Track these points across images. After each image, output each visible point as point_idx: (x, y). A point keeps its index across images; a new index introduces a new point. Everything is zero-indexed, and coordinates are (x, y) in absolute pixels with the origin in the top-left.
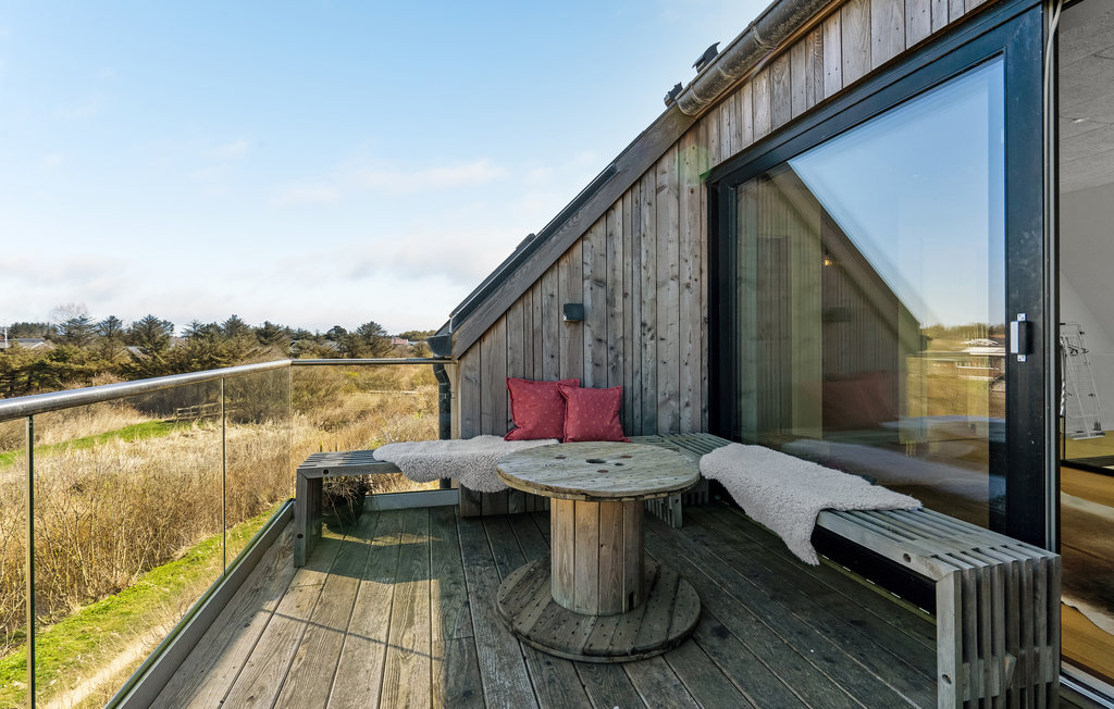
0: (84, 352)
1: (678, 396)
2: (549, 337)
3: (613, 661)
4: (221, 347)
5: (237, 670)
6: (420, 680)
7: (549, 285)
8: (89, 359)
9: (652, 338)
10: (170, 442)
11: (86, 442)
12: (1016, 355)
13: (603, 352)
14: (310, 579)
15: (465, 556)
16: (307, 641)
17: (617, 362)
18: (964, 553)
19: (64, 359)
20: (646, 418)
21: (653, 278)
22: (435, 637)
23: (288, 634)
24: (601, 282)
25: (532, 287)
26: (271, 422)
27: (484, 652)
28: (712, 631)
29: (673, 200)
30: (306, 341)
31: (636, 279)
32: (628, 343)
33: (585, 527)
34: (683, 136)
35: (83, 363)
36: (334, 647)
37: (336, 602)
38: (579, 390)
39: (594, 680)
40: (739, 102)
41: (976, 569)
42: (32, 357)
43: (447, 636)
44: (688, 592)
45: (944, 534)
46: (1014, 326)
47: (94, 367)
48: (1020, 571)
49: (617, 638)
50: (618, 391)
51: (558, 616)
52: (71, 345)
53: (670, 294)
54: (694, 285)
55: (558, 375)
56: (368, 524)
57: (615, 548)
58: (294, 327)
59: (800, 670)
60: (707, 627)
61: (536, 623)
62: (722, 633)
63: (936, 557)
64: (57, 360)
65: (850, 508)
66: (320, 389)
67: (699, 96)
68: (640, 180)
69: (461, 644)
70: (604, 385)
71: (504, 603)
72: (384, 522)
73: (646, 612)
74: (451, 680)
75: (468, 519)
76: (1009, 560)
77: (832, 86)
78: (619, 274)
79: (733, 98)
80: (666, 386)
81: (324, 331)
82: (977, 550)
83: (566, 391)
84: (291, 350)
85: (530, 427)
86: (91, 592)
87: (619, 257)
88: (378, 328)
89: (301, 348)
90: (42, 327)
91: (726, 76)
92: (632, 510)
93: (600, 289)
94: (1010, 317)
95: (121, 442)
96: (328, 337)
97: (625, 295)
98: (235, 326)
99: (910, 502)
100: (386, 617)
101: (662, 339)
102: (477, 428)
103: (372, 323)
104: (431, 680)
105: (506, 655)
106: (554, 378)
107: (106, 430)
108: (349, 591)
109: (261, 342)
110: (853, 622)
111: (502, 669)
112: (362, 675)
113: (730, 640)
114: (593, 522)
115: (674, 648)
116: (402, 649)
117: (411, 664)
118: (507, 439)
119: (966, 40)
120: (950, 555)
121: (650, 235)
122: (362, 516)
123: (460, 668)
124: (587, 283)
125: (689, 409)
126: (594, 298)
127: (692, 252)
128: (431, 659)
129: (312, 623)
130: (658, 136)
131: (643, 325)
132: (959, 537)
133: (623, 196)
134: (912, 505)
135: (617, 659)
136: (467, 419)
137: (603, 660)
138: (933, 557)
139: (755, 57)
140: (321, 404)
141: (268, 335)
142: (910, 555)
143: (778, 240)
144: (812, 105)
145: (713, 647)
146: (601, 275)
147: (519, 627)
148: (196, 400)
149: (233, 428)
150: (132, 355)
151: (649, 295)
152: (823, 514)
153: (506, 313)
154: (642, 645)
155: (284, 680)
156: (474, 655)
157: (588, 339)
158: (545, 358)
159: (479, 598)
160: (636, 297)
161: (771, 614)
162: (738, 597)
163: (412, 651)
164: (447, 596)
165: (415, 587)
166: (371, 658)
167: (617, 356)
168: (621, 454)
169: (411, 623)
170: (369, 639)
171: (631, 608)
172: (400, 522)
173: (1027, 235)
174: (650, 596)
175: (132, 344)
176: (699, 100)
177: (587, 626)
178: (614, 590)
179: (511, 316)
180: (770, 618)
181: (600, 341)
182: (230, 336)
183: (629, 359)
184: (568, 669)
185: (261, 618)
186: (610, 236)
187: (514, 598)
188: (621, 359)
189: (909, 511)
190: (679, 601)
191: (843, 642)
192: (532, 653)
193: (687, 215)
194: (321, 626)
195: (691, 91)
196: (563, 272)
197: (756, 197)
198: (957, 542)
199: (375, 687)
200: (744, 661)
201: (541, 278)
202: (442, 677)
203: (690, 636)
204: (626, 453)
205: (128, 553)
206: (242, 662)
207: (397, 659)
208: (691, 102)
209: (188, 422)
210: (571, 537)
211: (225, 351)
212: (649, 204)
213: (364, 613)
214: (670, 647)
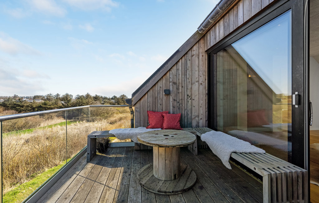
0: (51, 103)
1: (198, 116)
2: (160, 99)
3: (167, 194)
4: (84, 101)
5: (64, 190)
6: (111, 195)
7: (160, 84)
8: (52, 105)
9: (190, 99)
10: (71, 127)
11: (50, 126)
12: (295, 105)
13: (176, 103)
14: (90, 165)
15: (133, 161)
16: (84, 183)
17: (180, 106)
18: (274, 168)
19: (46, 105)
20: (189, 123)
21: (191, 82)
22: (119, 184)
23: (80, 181)
24: (175, 83)
25: (155, 85)
26: (97, 122)
27: (131, 189)
28: (198, 187)
29: (197, 58)
30: (106, 100)
31: (186, 82)
32: (183, 101)
33: (161, 155)
34: (200, 40)
35: (50, 106)
36: (91, 185)
37: (95, 172)
38: (168, 115)
39: (160, 200)
40: (215, 29)
41: (276, 174)
42: (38, 104)
43: (122, 183)
44: (194, 175)
45: (269, 162)
46: (294, 96)
47: (53, 107)
48: (292, 175)
49: (169, 187)
50: (180, 115)
51: (154, 180)
52: (47, 101)
53: (196, 87)
54: (203, 84)
55: (162, 110)
56: (109, 151)
57: (170, 161)
58: (103, 96)
59: (223, 201)
60: (197, 186)
61: (147, 182)
62: (202, 188)
63: (264, 169)
64: (44, 105)
65: (241, 152)
66: (109, 113)
67: (204, 27)
68: (187, 53)
69: (125, 186)
70: (176, 113)
71: (139, 175)
72: (114, 150)
73: (179, 180)
74: (120, 196)
75: (137, 150)
76: (288, 171)
77: (241, 22)
78: (180, 81)
79: (214, 28)
80: (195, 113)
81: (111, 97)
82: (278, 167)
83: (164, 114)
84: (102, 102)
85: (153, 125)
86: (50, 165)
87: (180, 76)
88: (125, 96)
89: (105, 102)
90: (41, 96)
91: (211, 21)
92: (175, 150)
93: (175, 85)
94: (293, 93)
95: (59, 126)
96: (112, 99)
97: (182, 87)
98: (88, 96)
99: (262, 151)
100: (107, 178)
101: (193, 100)
102: (139, 125)
103: (124, 95)
104: (114, 196)
105: (137, 190)
106: (161, 111)
107: (56, 123)
108: (99, 170)
109: (95, 100)
110: (243, 187)
111: (135, 194)
112: (96, 193)
113: (203, 190)
114: (163, 153)
115: (186, 191)
116: (109, 187)
117: (110, 191)
118: (147, 128)
119: (280, 5)
120: (269, 169)
121: (190, 69)
122: (108, 149)
123: (123, 193)
124: (171, 84)
125: (201, 120)
126: (173, 88)
127: (203, 74)
128: (116, 190)
129: (87, 178)
130: (192, 40)
131: (188, 95)
132: (274, 163)
133: (181, 58)
134: (262, 152)
135: (168, 194)
136: (136, 122)
137: (164, 194)
138: (262, 169)
139: (218, 15)
140: (110, 117)
141: (96, 98)
142: (256, 168)
143: (230, 70)
144: (235, 28)
145: (198, 192)
146: (175, 81)
147: (141, 182)
148: (78, 115)
149: (87, 123)
150: (62, 104)
151: (189, 87)
152: (232, 153)
153: (147, 92)
154: (175, 190)
155: (76, 194)
156: (128, 190)
157: (171, 100)
158: (158, 105)
159: (134, 173)
160: (186, 87)
161: (218, 183)
162: (209, 177)
163: (111, 188)
164: (125, 172)
165: (117, 169)
166: (100, 189)
167: (180, 105)
168: (175, 133)
169: (113, 179)
170: (101, 184)
171: (175, 178)
172: (118, 151)
173: (298, 67)
174: (182, 175)
175: (62, 101)
176: (204, 29)
177: (161, 183)
178: (170, 173)
179: (149, 93)
180: (217, 184)
181: (175, 100)
182: (86, 99)
183: (183, 105)
184: (153, 196)
185: (75, 176)
186: (178, 70)
187: (142, 174)
188: (181, 105)
189: (261, 154)
190: (190, 177)
191: (239, 193)
192: (144, 190)
193: (201, 63)
194: (89, 179)
195: (201, 26)
196: (164, 80)
197: (223, 57)
198: (273, 164)
199: (99, 197)
200: (206, 197)
201: (157, 82)
202: (117, 196)
203: (191, 188)
204: (176, 133)
205: (59, 156)
206: (66, 188)
207: (107, 190)
208: (202, 29)
209: (76, 121)
210: (157, 157)
211: (85, 103)
212: (190, 60)
213: (101, 176)
214: (184, 191)
